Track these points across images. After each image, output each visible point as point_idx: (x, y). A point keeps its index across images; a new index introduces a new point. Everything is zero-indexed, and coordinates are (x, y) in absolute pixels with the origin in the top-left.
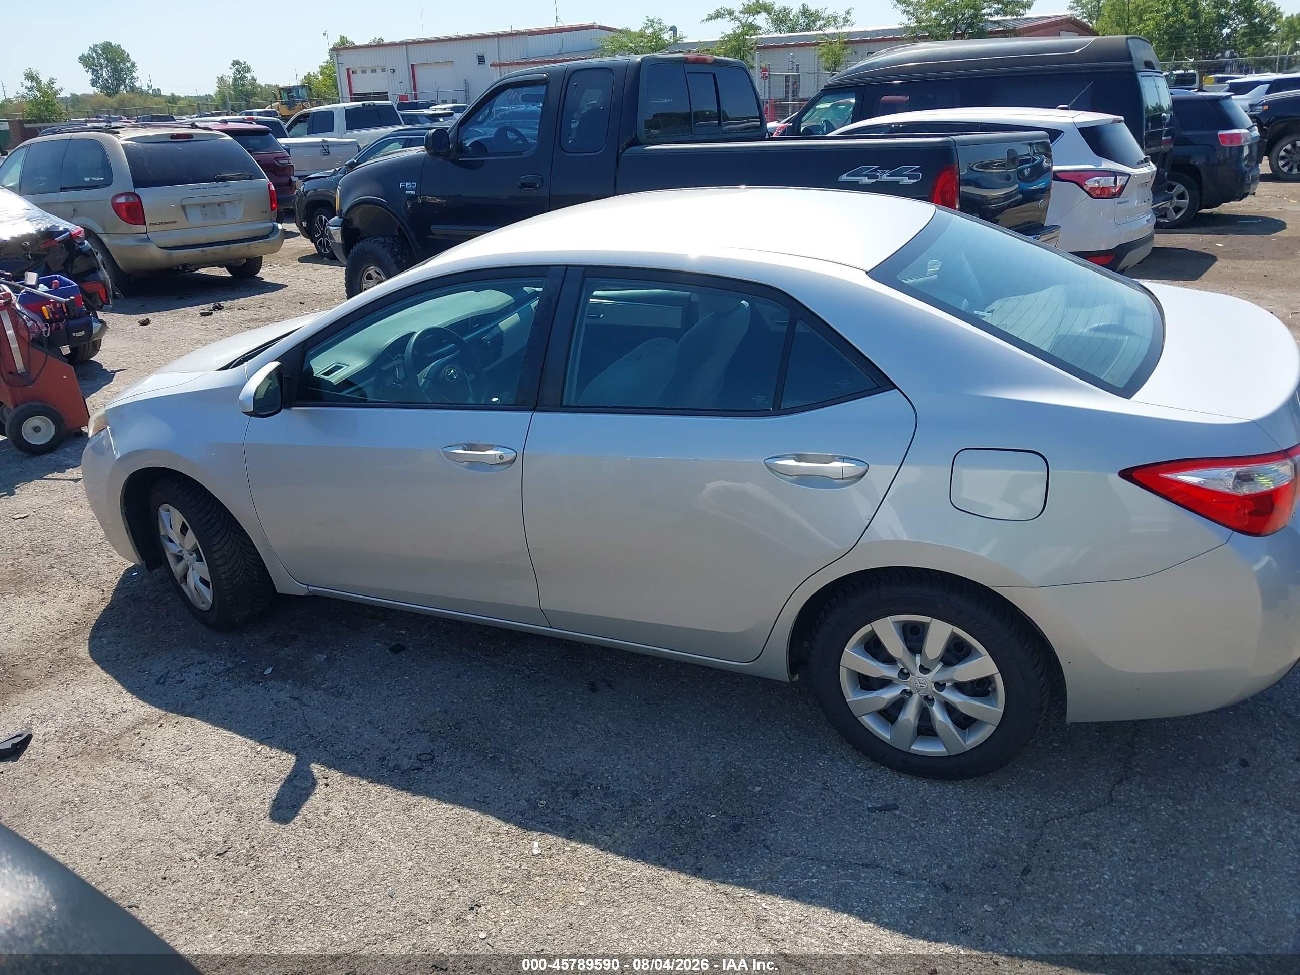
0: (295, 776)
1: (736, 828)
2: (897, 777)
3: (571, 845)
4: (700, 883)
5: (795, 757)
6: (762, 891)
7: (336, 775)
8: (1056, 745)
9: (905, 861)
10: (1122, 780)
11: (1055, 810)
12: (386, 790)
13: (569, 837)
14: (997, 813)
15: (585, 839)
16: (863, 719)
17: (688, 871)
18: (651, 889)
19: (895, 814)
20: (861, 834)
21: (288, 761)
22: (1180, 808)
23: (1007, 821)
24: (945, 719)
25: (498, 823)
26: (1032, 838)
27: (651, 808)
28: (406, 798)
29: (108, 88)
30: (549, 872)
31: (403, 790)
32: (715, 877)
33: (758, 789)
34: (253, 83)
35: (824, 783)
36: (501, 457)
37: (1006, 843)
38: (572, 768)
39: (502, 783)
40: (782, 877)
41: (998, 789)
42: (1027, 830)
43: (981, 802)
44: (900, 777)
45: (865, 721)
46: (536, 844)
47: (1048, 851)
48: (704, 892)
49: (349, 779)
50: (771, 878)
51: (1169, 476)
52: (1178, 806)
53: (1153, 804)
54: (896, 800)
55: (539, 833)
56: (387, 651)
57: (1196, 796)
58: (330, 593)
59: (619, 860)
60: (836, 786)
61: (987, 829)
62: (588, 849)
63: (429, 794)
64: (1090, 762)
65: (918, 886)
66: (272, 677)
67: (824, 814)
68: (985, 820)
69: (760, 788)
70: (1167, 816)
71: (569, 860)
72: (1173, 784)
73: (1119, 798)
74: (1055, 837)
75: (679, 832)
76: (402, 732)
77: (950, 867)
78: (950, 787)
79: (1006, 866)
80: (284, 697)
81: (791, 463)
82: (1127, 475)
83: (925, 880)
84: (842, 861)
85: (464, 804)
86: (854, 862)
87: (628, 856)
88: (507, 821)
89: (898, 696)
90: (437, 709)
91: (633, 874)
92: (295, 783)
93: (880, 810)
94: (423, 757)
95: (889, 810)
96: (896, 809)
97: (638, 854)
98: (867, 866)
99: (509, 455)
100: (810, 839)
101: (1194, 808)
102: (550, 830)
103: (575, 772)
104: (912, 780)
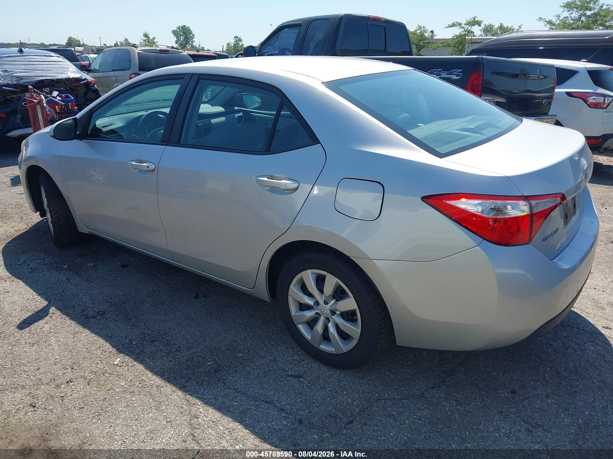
0: (41, 311)
1: (216, 371)
2: (313, 362)
3: (134, 363)
4: (180, 393)
5: (269, 343)
6: (205, 403)
7: (58, 313)
8: (410, 363)
9: (288, 404)
10: (435, 387)
11: (387, 395)
12: (73, 323)
13: (135, 360)
14: (354, 390)
15: (141, 362)
16: (298, 326)
17: (179, 386)
18: (154, 391)
19: (300, 380)
20: (275, 386)
21: (45, 303)
22: (458, 407)
23: (356, 396)
24: (334, 332)
25: (110, 347)
26: (364, 407)
27: (183, 354)
28: (79, 328)
29: (182, 45)
30: (114, 373)
31: (81, 325)
32: (188, 392)
33: (241, 355)
34: (242, 47)
35: (274, 358)
36: (148, 167)
37: (349, 406)
38: (160, 330)
39: (124, 330)
40: (221, 398)
41: (363, 378)
42: (365, 402)
43: (349, 383)
44: (315, 362)
45: (300, 328)
46: (119, 359)
47: (368, 415)
48: (178, 398)
49: (63, 316)
50: (215, 398)
51: (448, 202)
52: (458, 406)
53: (444, 403)
54: (305, 373)
55: (124, 355)
56: (120, 266)
57: (472, 403)
58: (96, 233)
59: (150, 374)
60: (280, 360)
61: (343, 397)
62: (140, 367)
63: (90, 329)
64: (423, 375)
65: (286, 418)
66: (66, 269)
67: (264, 373)
68: (345, 393)
69: (242, 355)
70: (448, 410)
71: (128, 370)
72: (463, 394)
73: (427, 395)
74: (377, 409)
75: (188, 367)
76: (100, 301)
77: (310, 412)
78: (338, 372)
79: (340, 418)
80: (64, 278)
81: (266, 179)
82: (425, 199)
83: (293, 415)
84: (256, 397)
85: (101, 336)
86: (262, 399)
87: (156, 373)
88: (113, 347)
89: (313, 316)
90: (122, 294)
91: (151, 382)
92: (38, 314)
93: (293, 376)
94: (100, 313)
95: (297, 377)
96: (301, 378)
97: (161, 374)
98: (266, 402)
99: (152, 167)
100: (248, 383)
101: (467, 409)
102: (130, 354)
103: (161, 332)
104: (320, 365)
